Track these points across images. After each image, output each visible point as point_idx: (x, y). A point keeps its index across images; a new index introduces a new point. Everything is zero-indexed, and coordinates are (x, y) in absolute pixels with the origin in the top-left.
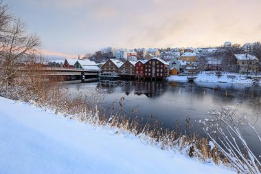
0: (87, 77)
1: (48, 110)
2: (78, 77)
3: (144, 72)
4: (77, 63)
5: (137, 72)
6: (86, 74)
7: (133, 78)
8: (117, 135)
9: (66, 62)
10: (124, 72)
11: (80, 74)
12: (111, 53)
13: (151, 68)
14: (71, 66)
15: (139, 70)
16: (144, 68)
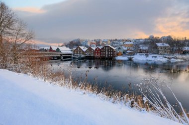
0: (64, 57)
1: (40, 79)
2: (58, 58)
3: (101, 54)
4: (58, 49)
5: (96, 54)
6: (63, 56)
7: (94, 58)
8: (84, 95)
9: (51, 48)
10: (88, 54)
11: (59, 56)
12: (79, 42)
13: (105, 52)
14: (54, 51)
15: (98, 53)
16: (101, 52)
